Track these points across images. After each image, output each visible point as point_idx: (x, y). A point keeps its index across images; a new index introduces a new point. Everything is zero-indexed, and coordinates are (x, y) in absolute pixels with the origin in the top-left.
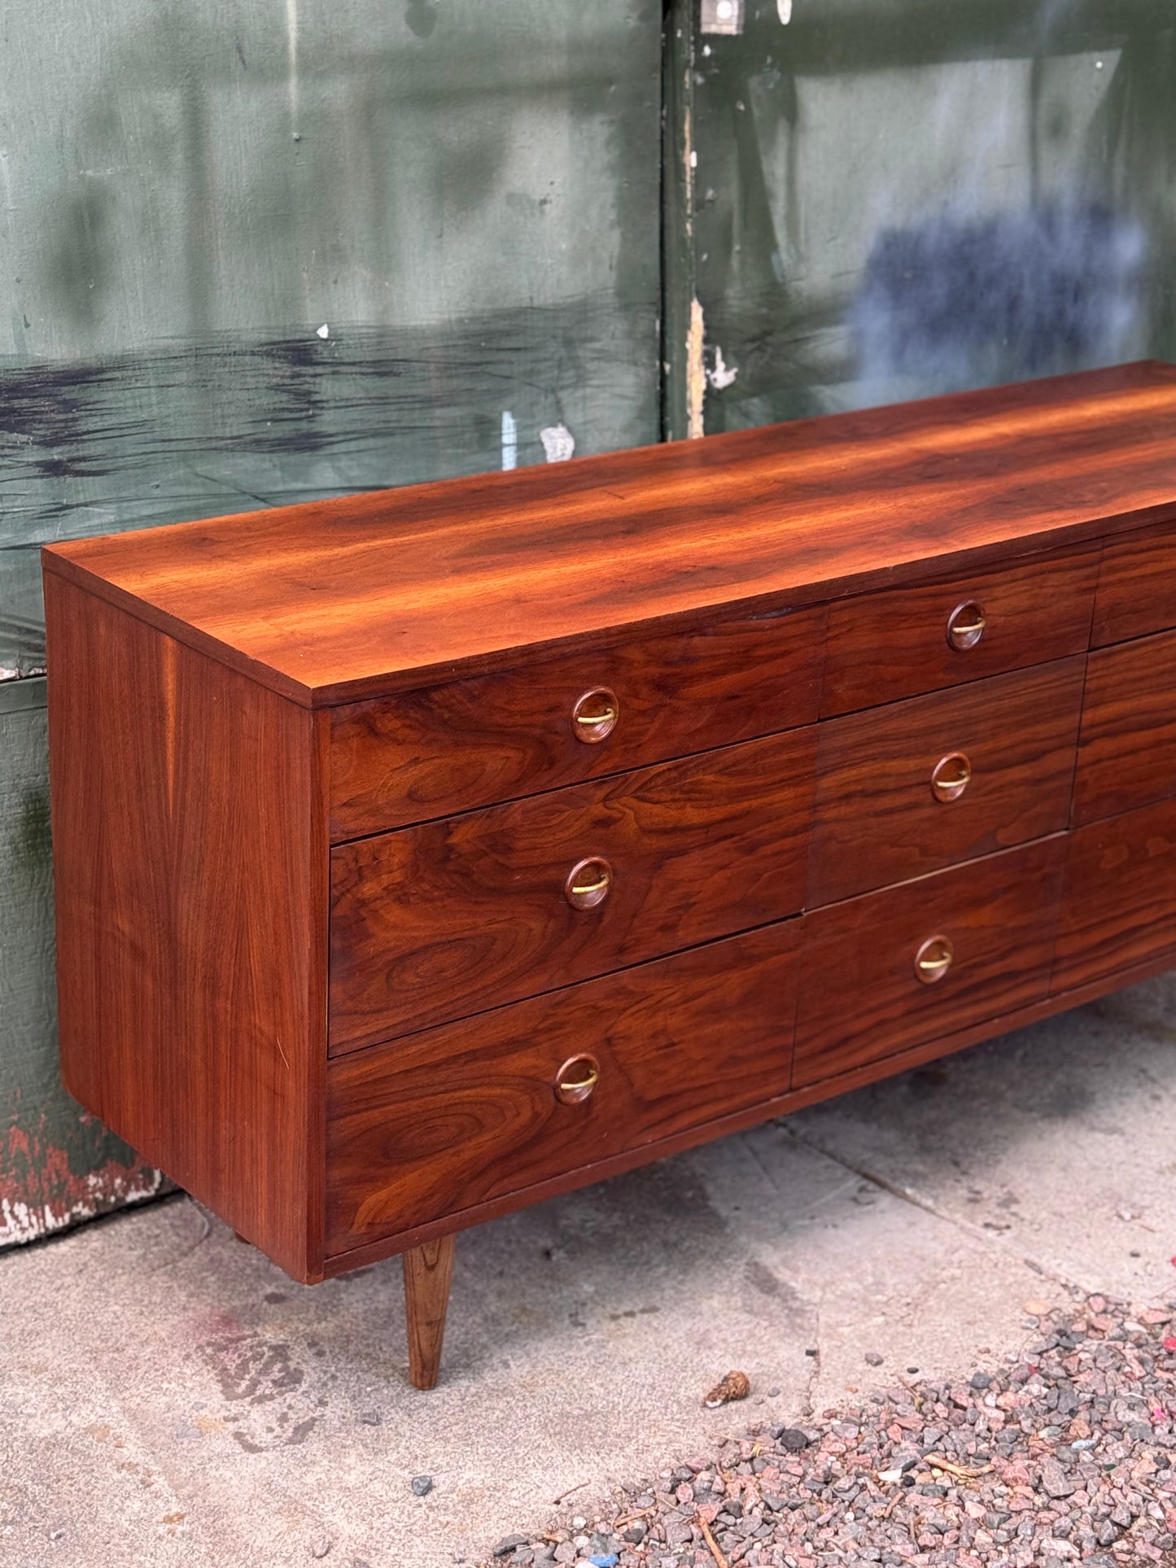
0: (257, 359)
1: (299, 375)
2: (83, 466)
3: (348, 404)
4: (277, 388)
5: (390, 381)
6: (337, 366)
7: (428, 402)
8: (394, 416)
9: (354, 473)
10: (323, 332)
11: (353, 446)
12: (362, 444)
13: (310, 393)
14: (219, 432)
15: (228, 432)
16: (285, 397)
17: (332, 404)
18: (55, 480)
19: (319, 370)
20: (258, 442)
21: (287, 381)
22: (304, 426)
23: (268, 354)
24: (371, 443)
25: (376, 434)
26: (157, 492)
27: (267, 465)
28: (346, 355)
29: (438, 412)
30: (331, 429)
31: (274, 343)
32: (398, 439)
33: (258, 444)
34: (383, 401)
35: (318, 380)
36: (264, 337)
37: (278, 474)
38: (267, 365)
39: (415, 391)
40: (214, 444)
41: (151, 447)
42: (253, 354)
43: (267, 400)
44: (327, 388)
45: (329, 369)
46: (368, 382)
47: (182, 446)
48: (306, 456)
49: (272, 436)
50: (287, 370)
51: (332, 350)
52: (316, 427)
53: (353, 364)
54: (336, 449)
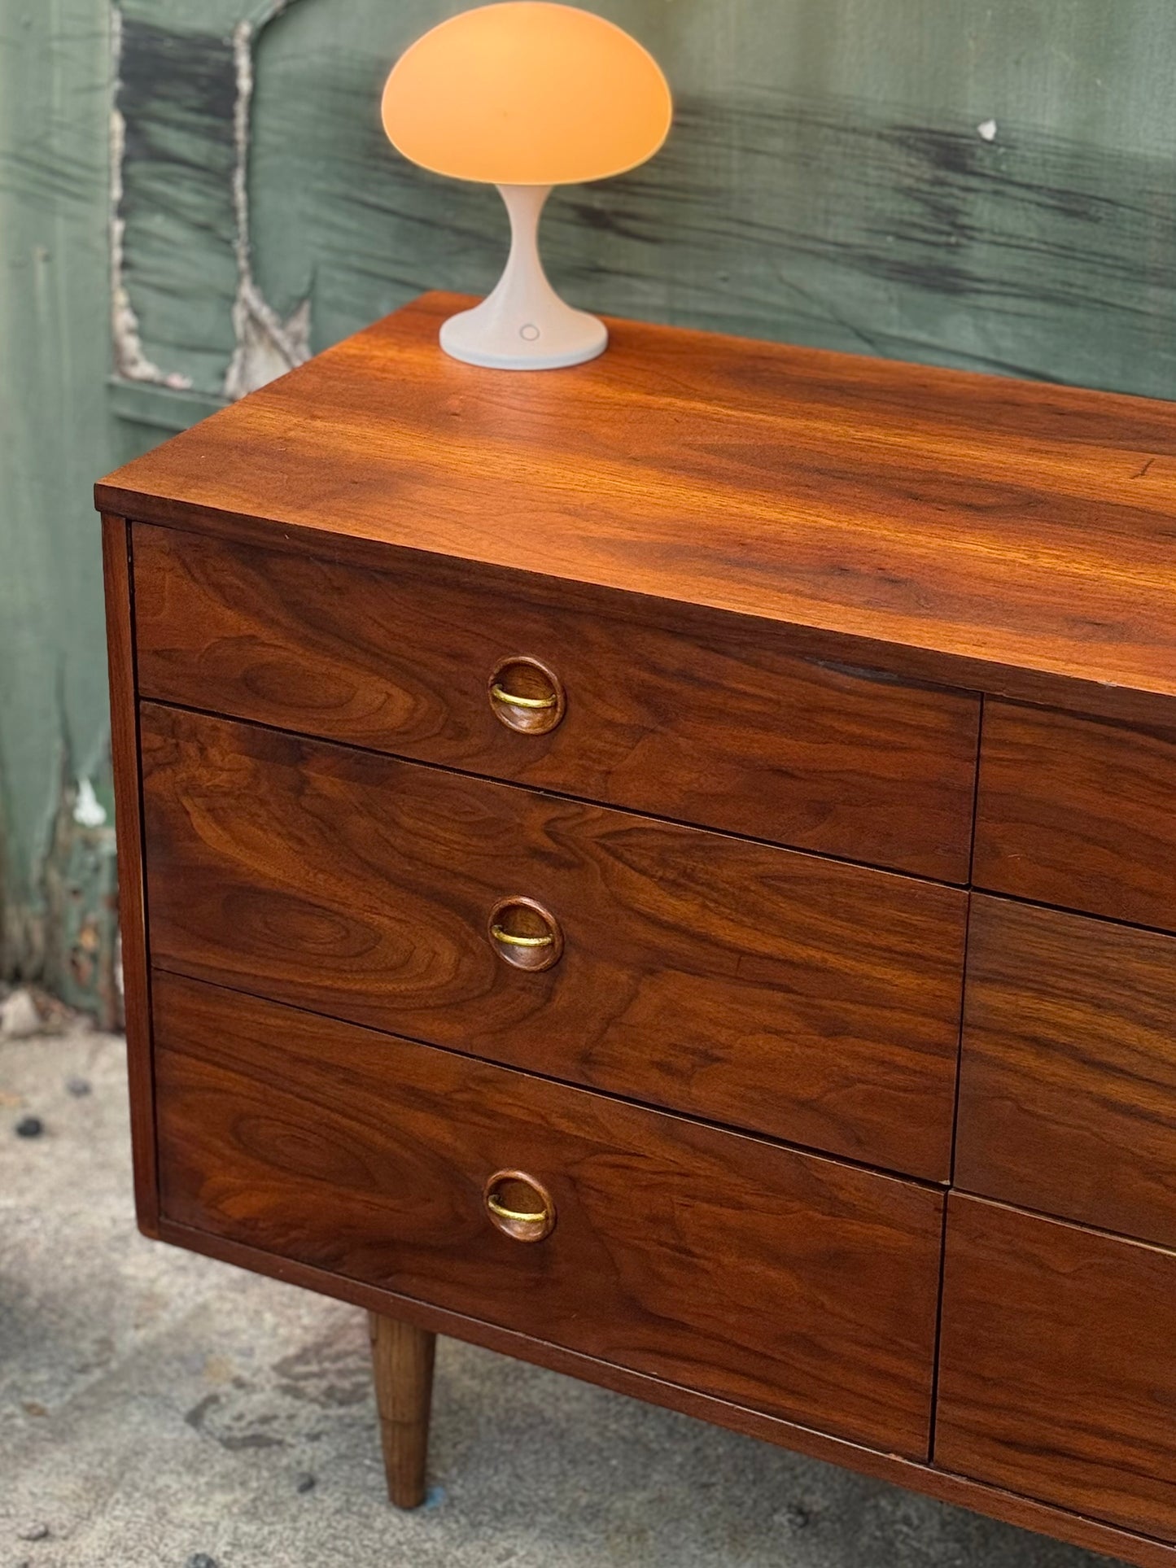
0: (885, 146)
1: (941, 183)
2: (631, 225)
3: (1007, 241)
4: (909, 193)
5: (1081, 226)
6: (1003, 185)
7: (1139, 274)
8: (1080, 279)
9: (1007, 343)
10: (988, 131)
11: (1010, 304)
12: (1025, 306)
13: (955, 211)
14: (819, 231)
15: (830, 234)
16: (918, 208)
17: (987, 236)
18: (593, 233)
19: (974, 182)
20: (873, 260)
21: (925, 187)
22: (941, 256)
23: (902, 142)
24: (1038, 307)
25: (1047, 298)
26: (724, 287)
27: (881, 295)
28: (1021, 172)
29: (1153, 292)
30: (979, 271)
31: (911, 129)
32: (1080, 315)
33: (871, 263)
34: (1065, 252)
35: (971, 197)
36: (899, 118)
37: (894, 311)
38: (898, 157)
39: (1118, 251)
40: (810, 245)
41: (723, 226)
42: (880, 136)
43: (893, 206)
44: (983, 211)
45: (990, 186)
46: (1046, 219)
47: (765, 235)
48: (938, 299)
49: (893, 257)
50: (927, 171)
51: (998, 160)
52: (958, 263)
53: (1029, 187)
54: (983, 301)
